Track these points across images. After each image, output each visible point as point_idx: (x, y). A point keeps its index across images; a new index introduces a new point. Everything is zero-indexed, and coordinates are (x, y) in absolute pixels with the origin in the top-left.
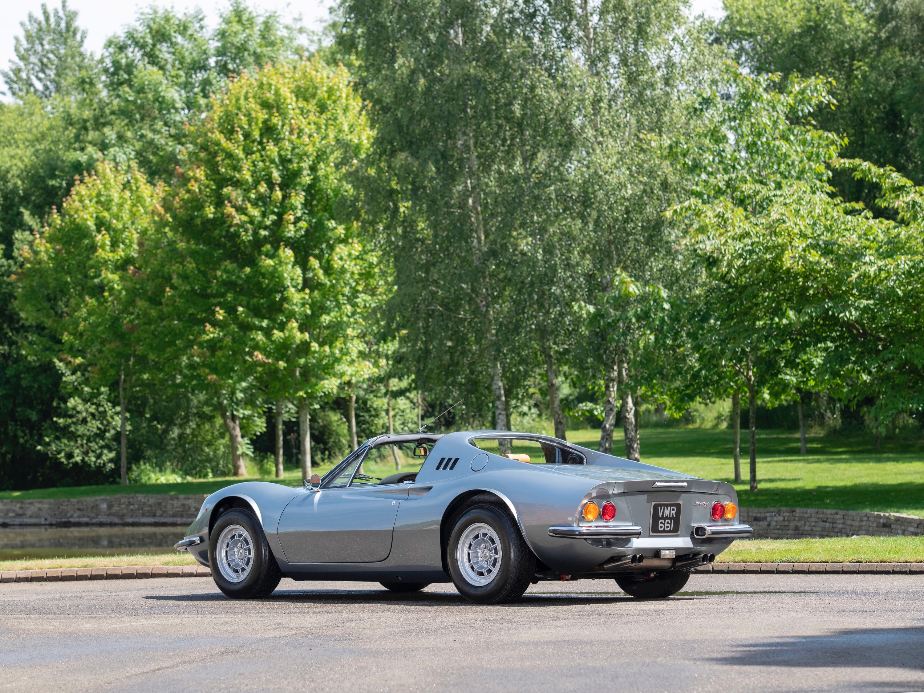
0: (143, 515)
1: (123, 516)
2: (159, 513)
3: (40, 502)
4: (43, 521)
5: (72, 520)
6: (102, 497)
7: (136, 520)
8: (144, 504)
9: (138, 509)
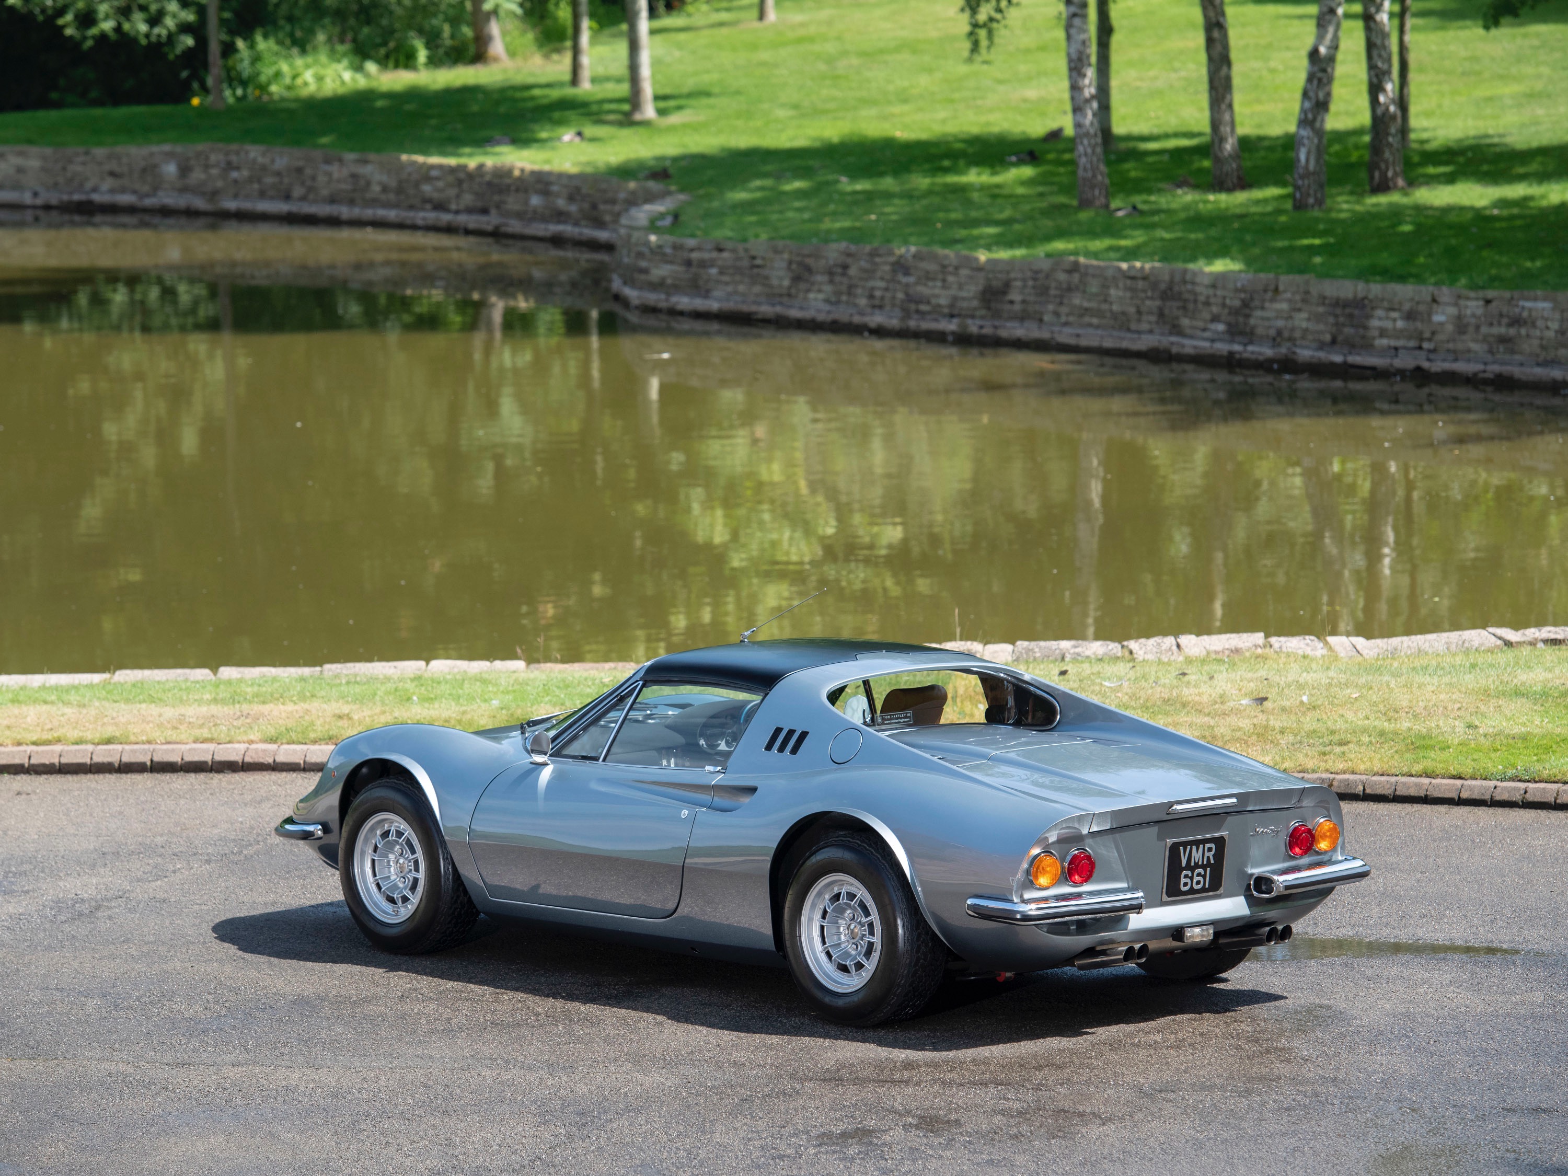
0: (262, 195)
1: (214, 195)
2: (298, 191)
3: (21, 154)
4: (27, 198)
5: (97, 198)
6: (167, 148)
7: (247, 205)
8: (264, 168)
9: (250, 180)
